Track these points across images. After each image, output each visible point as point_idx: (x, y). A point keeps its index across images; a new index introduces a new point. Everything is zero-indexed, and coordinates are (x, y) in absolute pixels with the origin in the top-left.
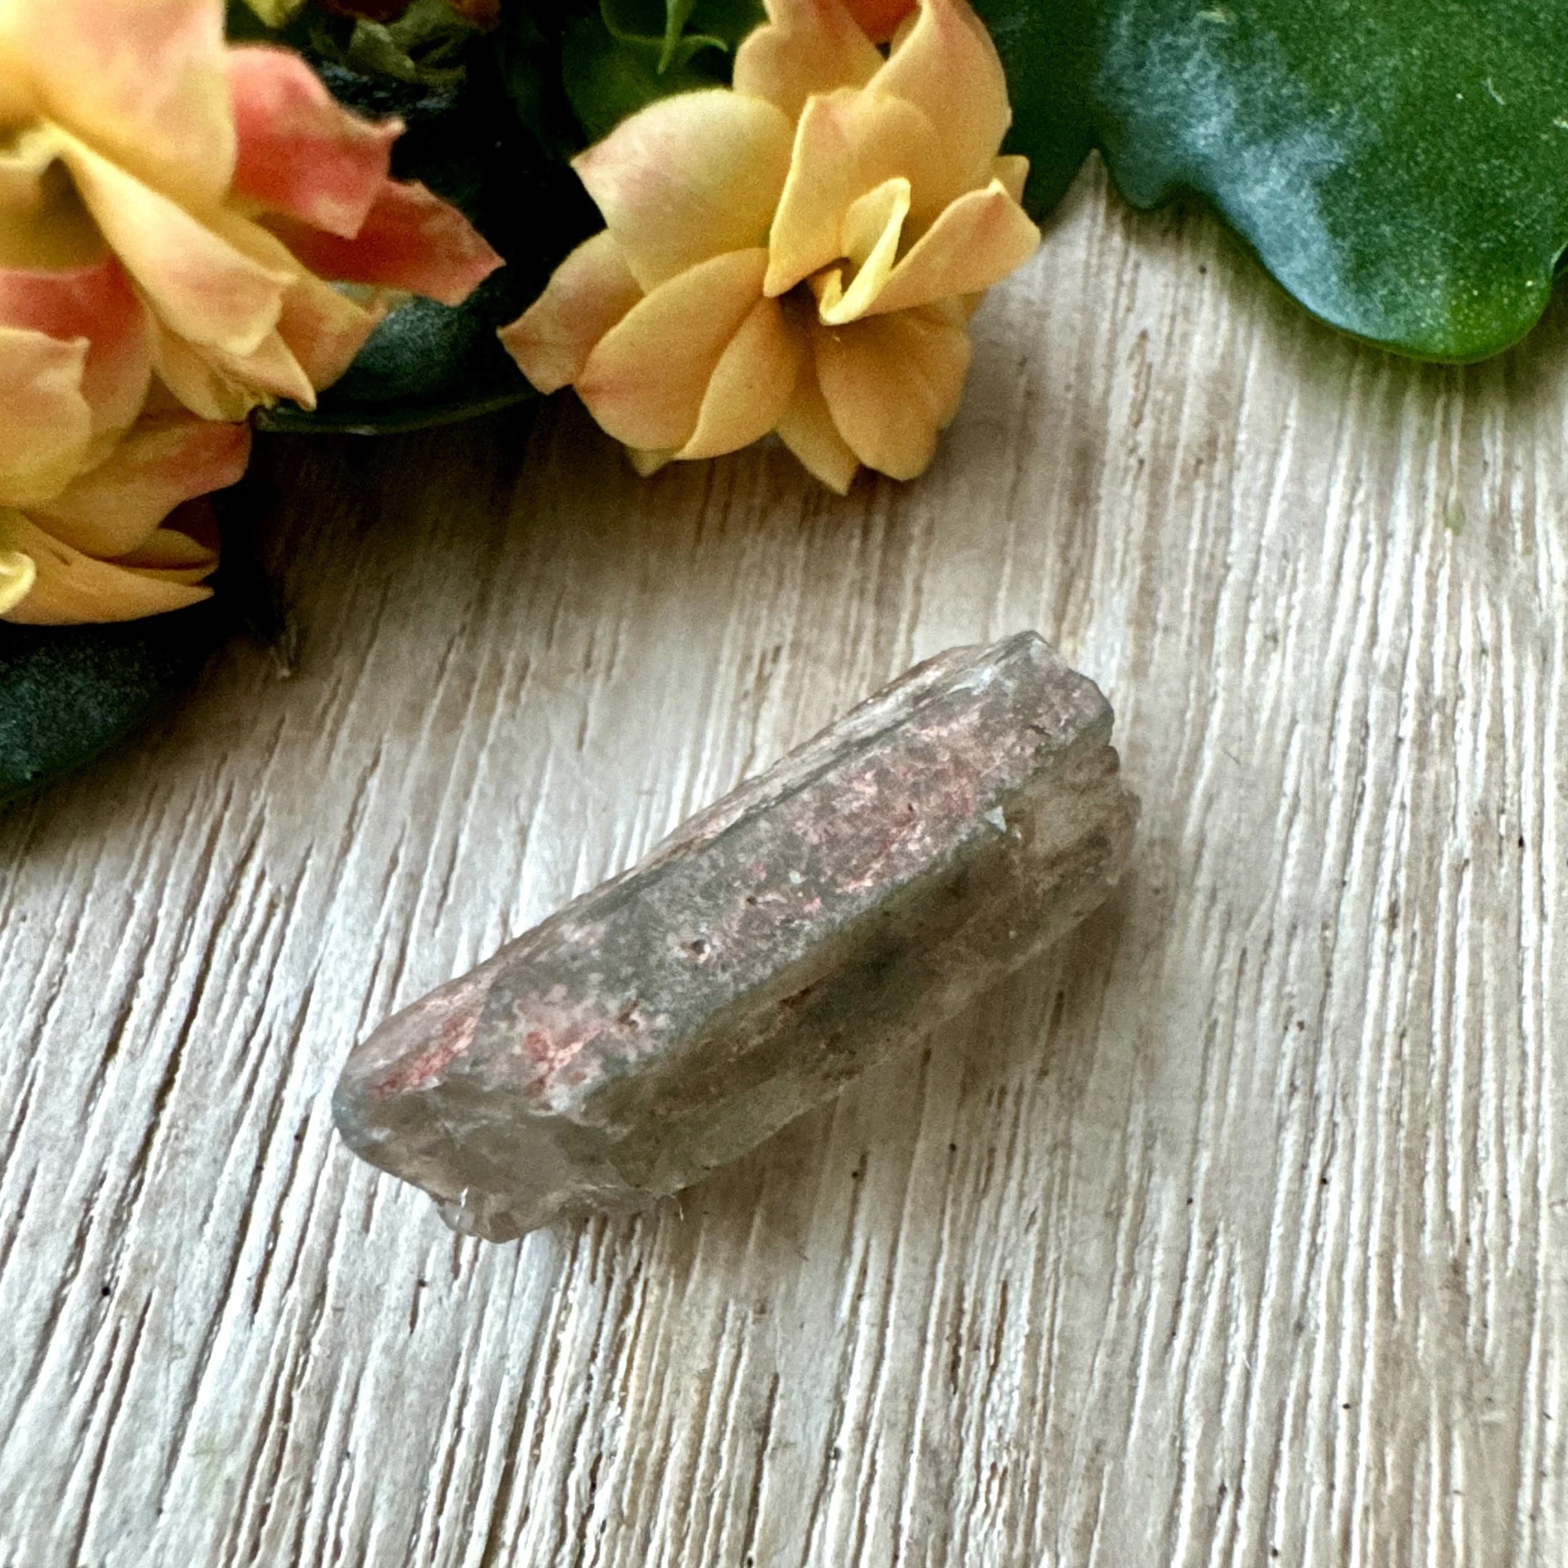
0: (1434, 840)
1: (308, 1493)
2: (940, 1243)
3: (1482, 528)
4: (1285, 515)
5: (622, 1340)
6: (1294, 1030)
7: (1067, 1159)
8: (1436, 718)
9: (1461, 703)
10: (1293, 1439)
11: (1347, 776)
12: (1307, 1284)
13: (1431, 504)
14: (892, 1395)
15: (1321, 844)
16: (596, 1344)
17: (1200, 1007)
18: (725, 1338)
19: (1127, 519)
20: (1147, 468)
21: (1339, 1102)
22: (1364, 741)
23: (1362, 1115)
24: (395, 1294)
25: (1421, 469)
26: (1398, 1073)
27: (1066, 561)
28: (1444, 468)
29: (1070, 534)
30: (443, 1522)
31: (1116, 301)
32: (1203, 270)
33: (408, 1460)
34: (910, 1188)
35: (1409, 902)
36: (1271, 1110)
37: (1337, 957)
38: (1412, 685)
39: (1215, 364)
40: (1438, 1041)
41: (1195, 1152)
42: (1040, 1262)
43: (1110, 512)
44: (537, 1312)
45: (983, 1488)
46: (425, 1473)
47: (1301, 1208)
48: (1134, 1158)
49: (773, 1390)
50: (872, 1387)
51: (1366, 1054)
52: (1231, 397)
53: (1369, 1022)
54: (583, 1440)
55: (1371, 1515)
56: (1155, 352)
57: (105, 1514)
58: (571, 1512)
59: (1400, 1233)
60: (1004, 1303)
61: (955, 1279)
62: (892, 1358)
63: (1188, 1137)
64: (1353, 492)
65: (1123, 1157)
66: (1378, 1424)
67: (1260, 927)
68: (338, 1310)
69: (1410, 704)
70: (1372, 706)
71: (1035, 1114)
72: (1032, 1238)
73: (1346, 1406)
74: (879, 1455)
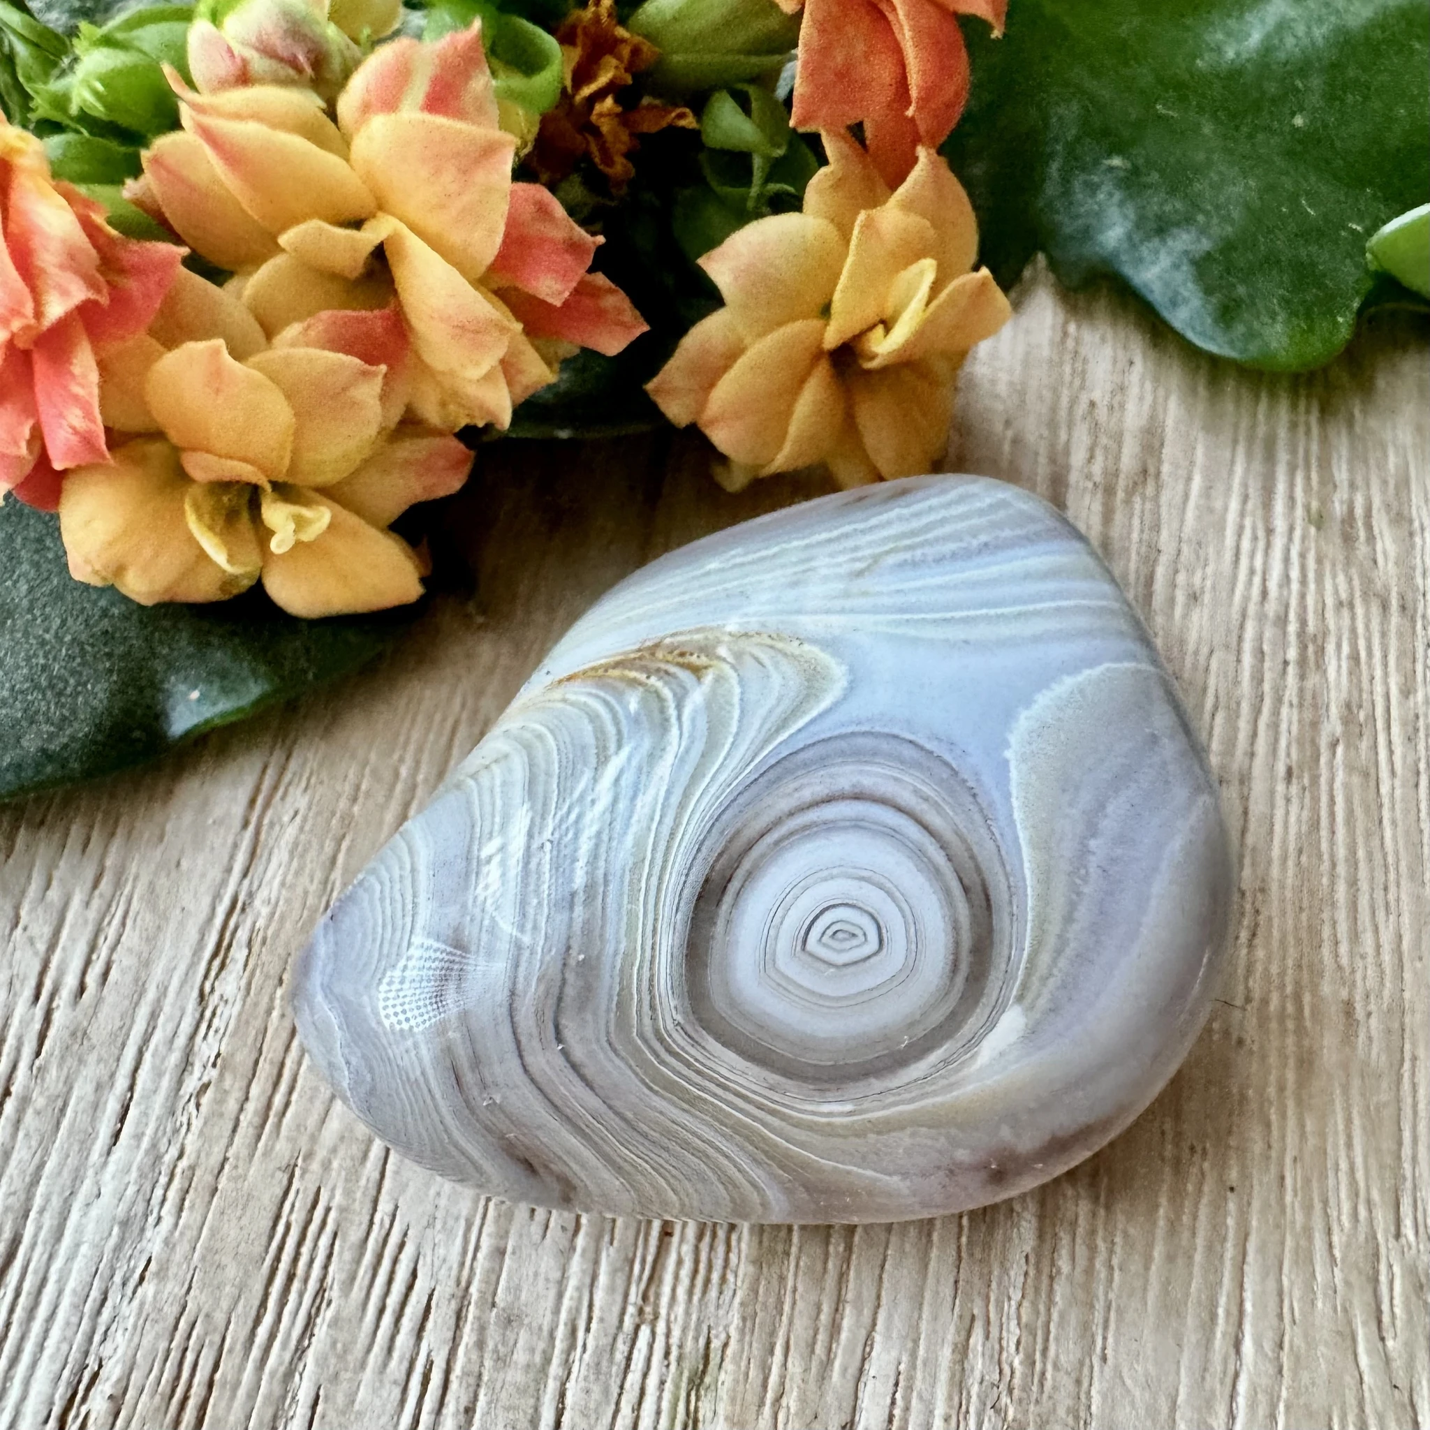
0: (1315, 725)
3: (1336, 528)
4: (1199, 518)
8: (1311, 649)
9: (1327, 638)
11: (1251, 685)
13: (1299, 512)
15: (1235, 729)
20: (1100, 489)
22: (1262, 661)
23: (1275, 903)
25: (1292, 486)
26: (1299, 875)
28: (1307, 487)
31: (1071, 384)
32: (1131, 363)
35: (1301, 768)
37: (1251, 802)
38: (1293, 628)
39: (1143, 422)
40: (1325, 855)
51: (1276, 864)
52: (1156, 442)
53: (1277, 842)
55: (1298, 1164)
56: (1101, 413)
59: (1305, 977)
64: (1245, 503)
69: (1292, 638)
70: (1265, 640)
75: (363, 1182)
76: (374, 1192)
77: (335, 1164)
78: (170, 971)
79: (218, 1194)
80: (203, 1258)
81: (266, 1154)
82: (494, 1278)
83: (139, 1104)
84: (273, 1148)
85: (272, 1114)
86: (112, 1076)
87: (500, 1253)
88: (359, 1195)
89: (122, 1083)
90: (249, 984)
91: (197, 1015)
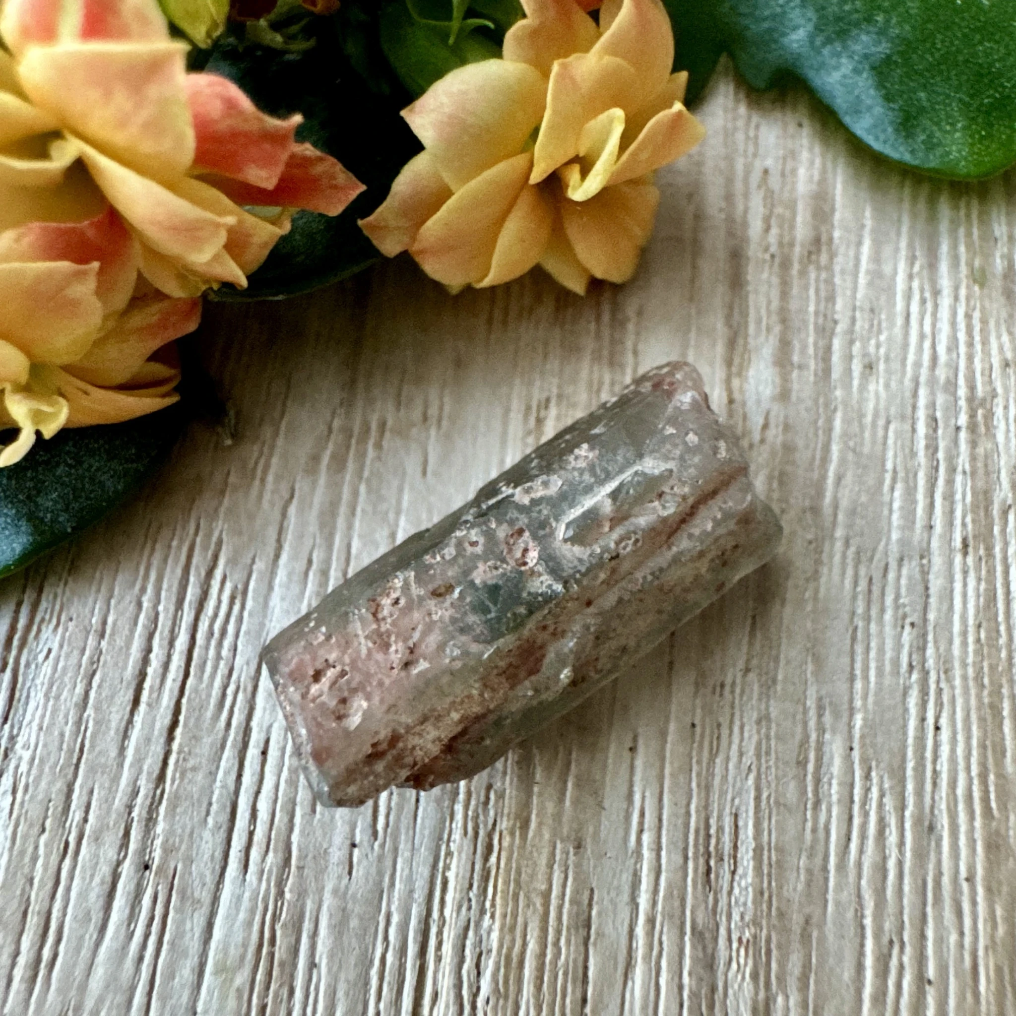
0: (987, 494)
1: (292, 992)
2: (691, 790)
3: (998, 283)
4: (870, 284)
5: (489, 872)
6: (908, 628)
7: (769, 728)
8: (980, 412)
9: (996, 401)
10: (934, 904)
11: (926, 455)
12: (933, 799)
13: (964, 269)
14: (669, 896)
15: (914, 502)
16: (472, 877)
17: (846, 616)
18: (556, 867)
19: (768, 295)
20: (777, 260)
21: (943, 676)
22: (935, 430)
23: (958, 682)
24: (337, 854)
25: (954, 247)
26: (978, 652)
27: (731, 327)
28: (969, 246)
29: (731, 308)
30: (382, 1005)
31: (745, 151)
32: (800, 125)
33: (356, 965)
34: (668, 754)
35: (975, 537)
36: (898, 684)
37: (931, 577)
38: (962, 392)
39: (814, 187)
40: (1002, 628)
41: (851, 715)
42: (758, 799)
43: (756, 292)
44: (431, 860)
45: (734, 955)
46: (367, 973)
47: (924, 748)
48: (812, 724)
49: (591, 899)
50: (656, 891)
51: (957, 641)
52: (827, 208)
53: (957, 617)
54: (469, 943)
55: (990, 953)
56: (774, 182)
58: (466, 993)
60: (736, 826)
61: (703, 815)
62: (667, 871)
63: (846, 706)
64: (912, 265)
65: (805, 724)
66: (988, 889)
67: (879, 561)
68: (300, 868)
69: (962, 403)
70: (938, 407)
71: (745, 698)
72: (751, 781)
73: (967, 879)
74: (665, 938)
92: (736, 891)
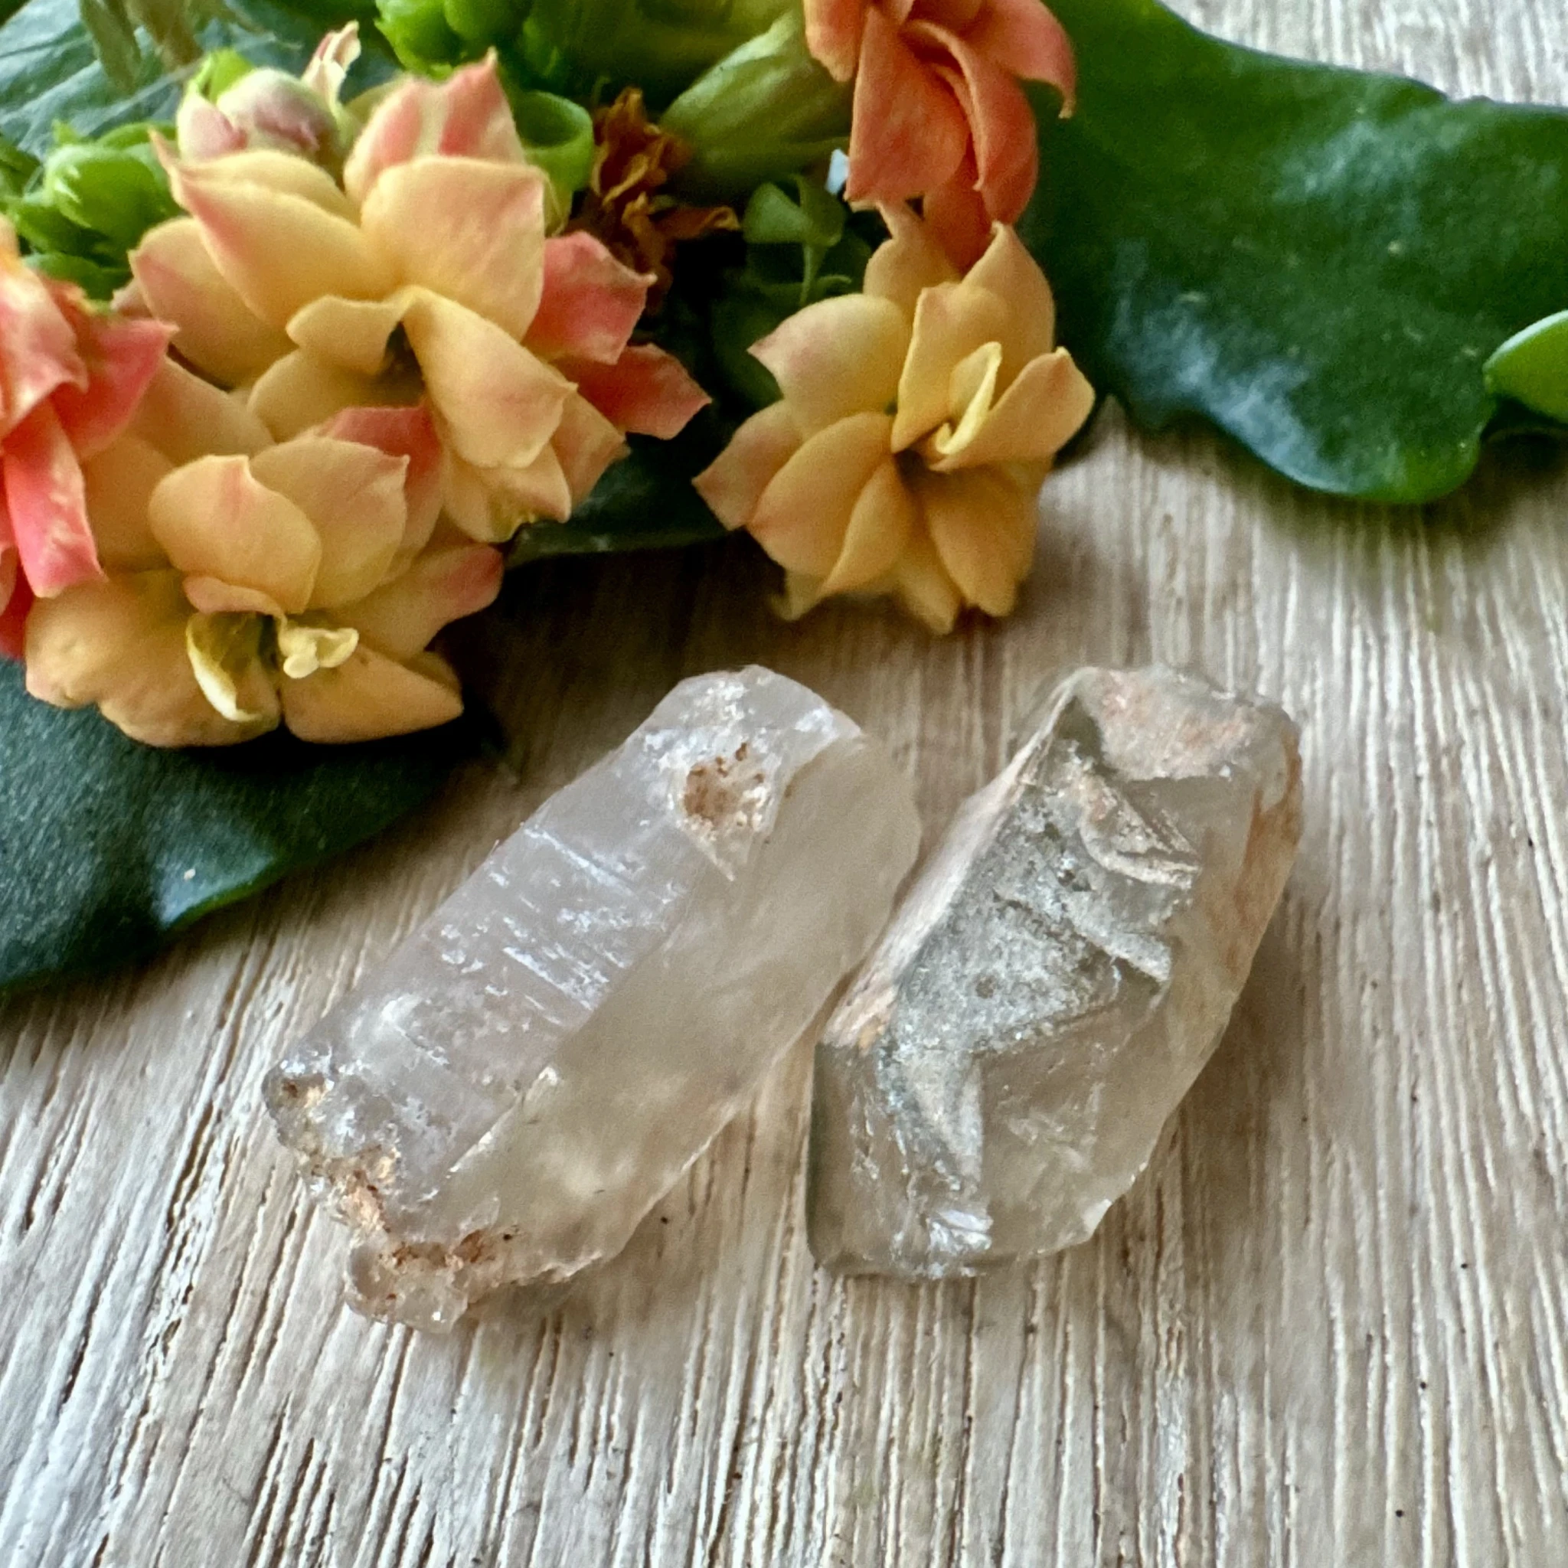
0: (1460, 845)
1: (580, 1391)
3: (1458, 630)
4: (1300, 630)
6: (1368, 989)
8: (1445, 761)
9: (1462, 749)
10: (1423, 1295)
11: (1380, 806)
12: (1413, 1176)
13: (1413, 616)
14: (1075, 1279)
15: (1369, 854)
20: (1185, 609)
21: (1416, 1039)
22: (1390, 779)
23: (1436, 1046)
25: (1401, 594)
26: (1460, 1014)
28: (1419, 592)
30: (699, 1405)
35: (1447, 891)
36: (1360, 1048)
37: (1395, 934)
38: (1421, 739)
40: (1489, 989)
41: (1302, 1082)
42: (1185, 1172)
43: (1160, 637)
44: (764, 1236)
45: (1163, 1350)
46: (680, 1367)
47: (1398, 1120)
48: (1252, 1090)
50: (1057, 1277)
51: (1432, 1003)
53: (1430, 977)
54: (814, 1332)
55: (1501, 1351)
57: (405, 1417)
58: (810, 1390)
59: (1484, 1129)
60: (1160, 1204)
64: (1350, 612)
66: (1493, 1277)
67: (1328, 915)
69: (1422, 754)
70: (1391, 756)
72: (1176, 1154)
73: (1464, 1266)
74: (1070, 1328)
75: (364, 1431)
76: (379, 1442)
77: (331, 1411)
78: (132, 1194)
79: (189, 1455)
80: (171, 1533)
81: (247, 1403)
82: (527, 1540)
83: (94, 1351)
84: (256, 1393)
85: (254, 1354)
86: (64, 1319)
87: (532, 1508)
88: (359, 1448)
89: (74, 1326)
90: (226, 1204)
91: (165, 1243)
92: (1163, 1276)
